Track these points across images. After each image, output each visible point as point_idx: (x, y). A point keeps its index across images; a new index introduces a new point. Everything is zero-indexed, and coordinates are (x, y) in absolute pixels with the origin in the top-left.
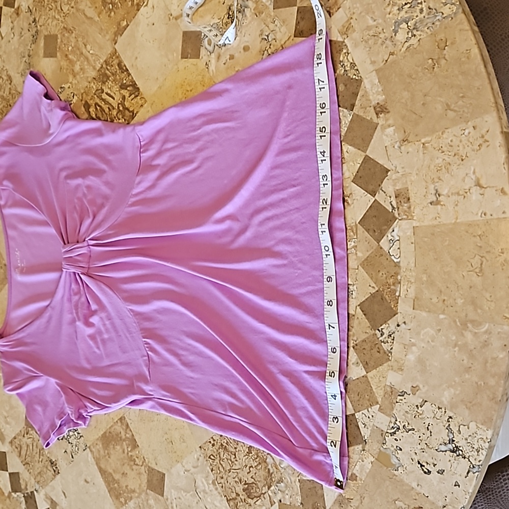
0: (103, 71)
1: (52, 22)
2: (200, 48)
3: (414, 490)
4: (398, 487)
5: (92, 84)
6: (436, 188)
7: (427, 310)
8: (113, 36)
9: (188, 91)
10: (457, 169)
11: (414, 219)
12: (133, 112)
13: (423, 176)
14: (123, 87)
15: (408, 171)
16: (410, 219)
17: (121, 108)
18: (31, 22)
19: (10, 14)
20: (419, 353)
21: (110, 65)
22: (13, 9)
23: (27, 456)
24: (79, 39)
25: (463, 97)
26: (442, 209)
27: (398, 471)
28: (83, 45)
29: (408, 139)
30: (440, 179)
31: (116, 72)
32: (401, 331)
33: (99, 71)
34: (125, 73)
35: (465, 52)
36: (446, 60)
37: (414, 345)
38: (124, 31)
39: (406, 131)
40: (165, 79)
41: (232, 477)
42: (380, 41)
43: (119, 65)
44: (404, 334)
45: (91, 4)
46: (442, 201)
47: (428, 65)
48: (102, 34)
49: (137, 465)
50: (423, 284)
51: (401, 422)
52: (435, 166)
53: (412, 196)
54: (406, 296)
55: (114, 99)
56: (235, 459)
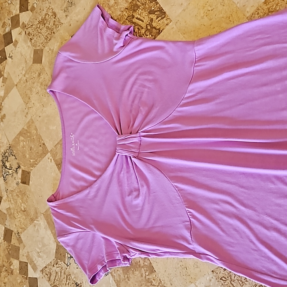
0: (134, 3)
5: (125, 13)
9: (209, 11)
12: (159, 29)
14: (151, 12)
17: (149, 28)
23: (55, 281)
33: (131, 3)
34: (154, 3)
40: (189, 4)
49: (154, 285)
55: (143, 21)
56: (246, 280)
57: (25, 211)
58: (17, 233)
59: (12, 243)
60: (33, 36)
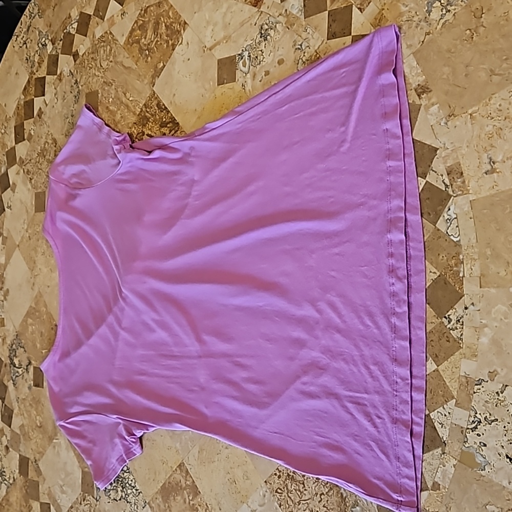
0: (143, 115)
1: (92, 80)
2: (235, 72)
3: (506, 489)
4: (488, 489)
5: (133, 129)
6: (489, 156)
7: (495, 285)
8: (151, 79)
10: (510, 132)
11: (470, 192)
13: (474, 147)
14: (163, 125)
15: (457, 145)
16: (466, 194)
18: (73, 84)
19: (53, 81)
20: (493, 334)
21: (150, 107)
22: (56, 76)
24: (119, 90)
25: (506, 59)
26: (498, 176)
27: (485, 470)
28: (123, 94)
29: (454, 113)
30: (493, 147)
31: (155, 112)
32: (470, 314)
33: (138, 115)
34: (164, 111)
35: (503, 15)
36: (484, 27)
37: (486, 326)
38: (161, 73)
39: (451, 106)
40: (204, 108)
41: (303, 509)
42: (414, 24)
43: (158, 105)
44: (473, 316)
45: (129, 54)
46: (498, 168)
47: (466, 36)
48: (141, 80)
50: (488, 259)
51: (482, 414)
52: (486, 134)
53: (465, 170)
54: (471, 275)
56: (304, 489)
57: (40, 427)
58: (34, 460)
59: (29, 477)
60: (33, 174)
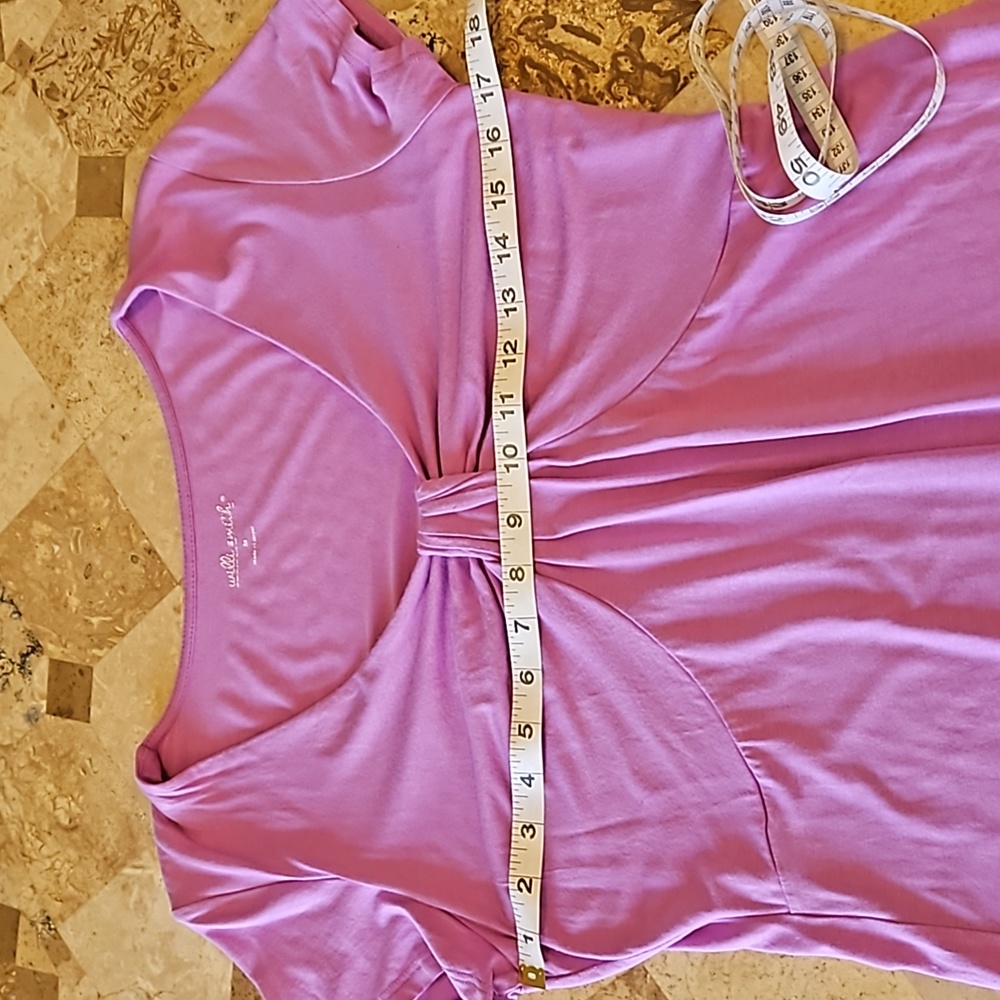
12: (674, 74)
17: (626, 67)
55: (597, 41)
57: (75, 828)
58: (43, 919)
59: (19, 963)
60: (73, 99)
